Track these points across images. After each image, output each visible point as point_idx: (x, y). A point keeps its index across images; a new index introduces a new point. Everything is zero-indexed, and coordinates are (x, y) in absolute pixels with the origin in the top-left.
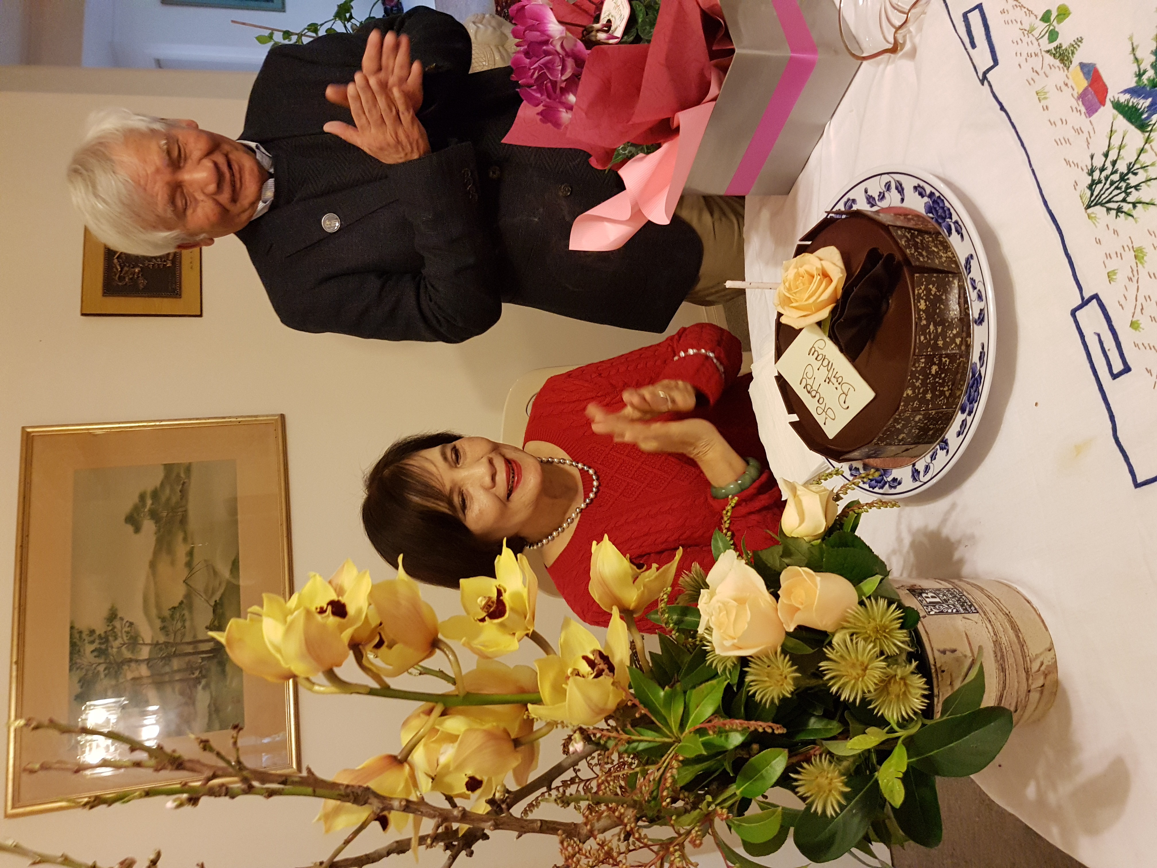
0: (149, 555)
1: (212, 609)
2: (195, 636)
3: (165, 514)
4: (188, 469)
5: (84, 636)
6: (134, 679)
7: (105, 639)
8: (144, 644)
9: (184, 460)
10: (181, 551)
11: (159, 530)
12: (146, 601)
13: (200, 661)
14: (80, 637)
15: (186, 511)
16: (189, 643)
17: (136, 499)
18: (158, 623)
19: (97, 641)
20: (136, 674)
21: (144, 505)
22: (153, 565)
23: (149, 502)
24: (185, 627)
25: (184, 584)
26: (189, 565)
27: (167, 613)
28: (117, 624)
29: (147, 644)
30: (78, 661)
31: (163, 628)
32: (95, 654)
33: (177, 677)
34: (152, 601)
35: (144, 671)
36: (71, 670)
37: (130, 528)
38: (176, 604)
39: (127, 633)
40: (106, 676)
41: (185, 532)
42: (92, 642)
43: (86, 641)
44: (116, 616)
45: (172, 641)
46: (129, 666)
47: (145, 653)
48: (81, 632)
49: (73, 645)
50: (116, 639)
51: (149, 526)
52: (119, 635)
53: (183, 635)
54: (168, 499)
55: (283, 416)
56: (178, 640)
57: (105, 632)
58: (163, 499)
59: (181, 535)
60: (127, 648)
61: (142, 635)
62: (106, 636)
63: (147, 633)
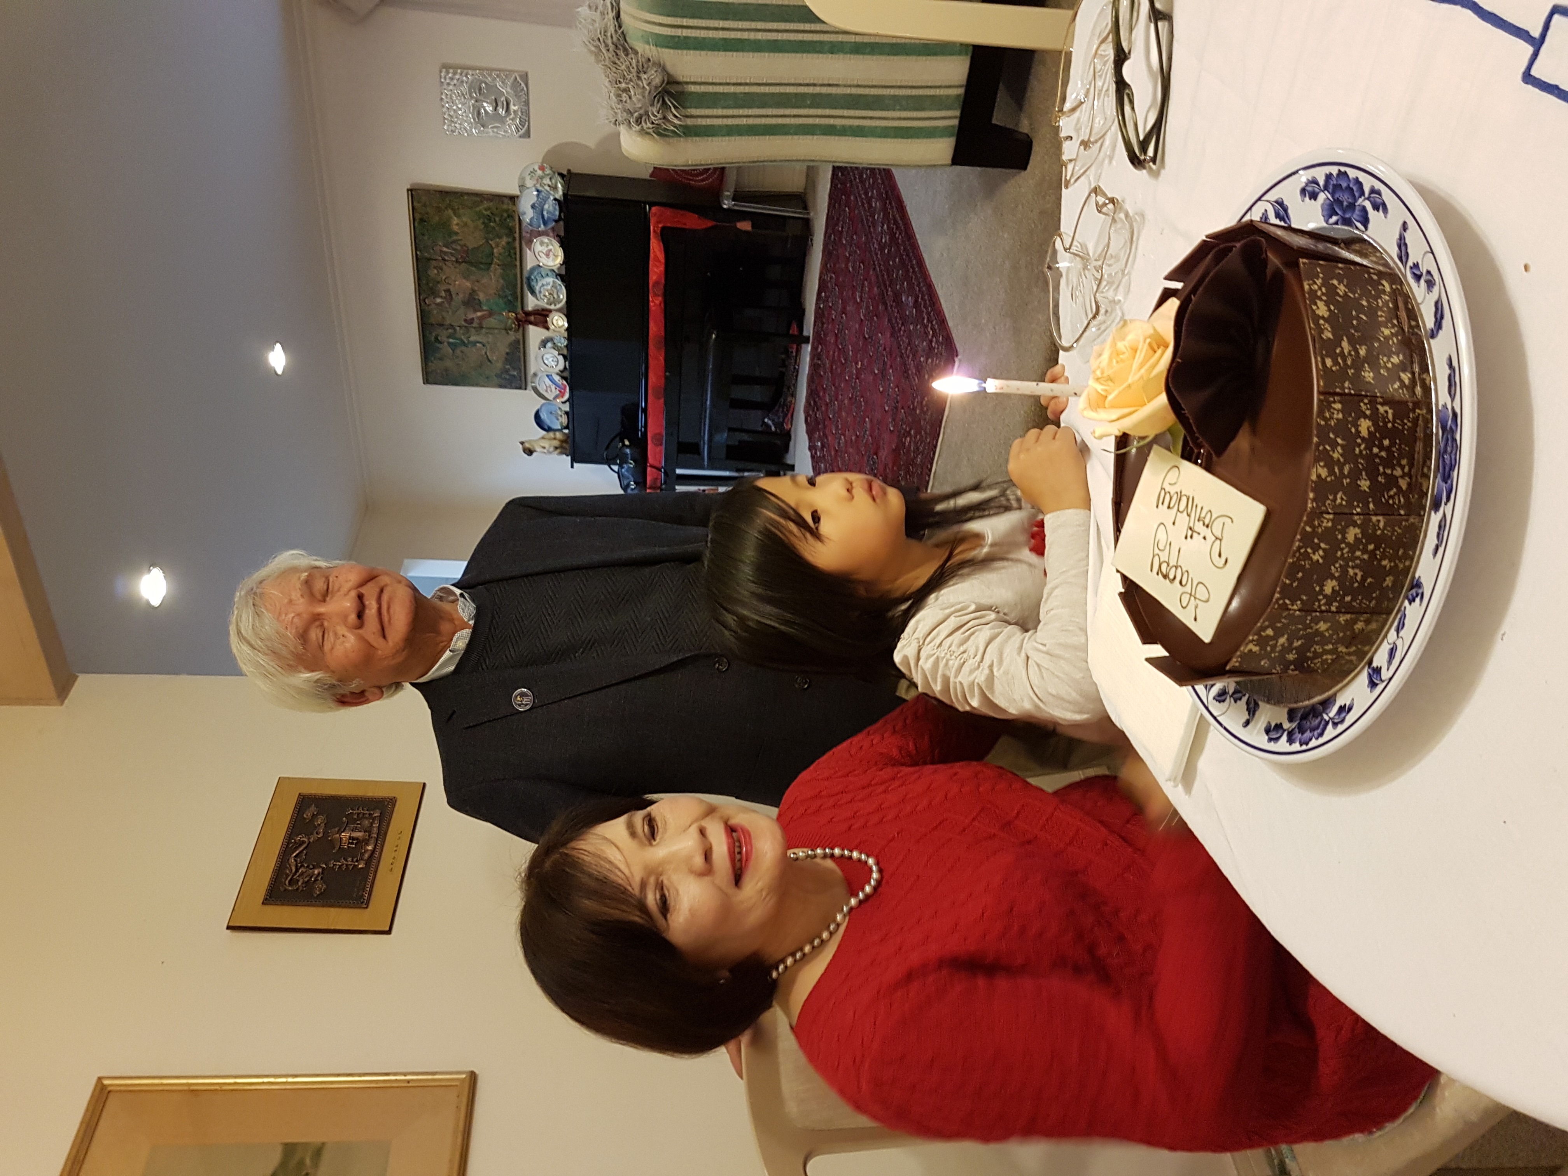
4: (319, 1151)
9: (316, 1139)
55: (473, 1076)
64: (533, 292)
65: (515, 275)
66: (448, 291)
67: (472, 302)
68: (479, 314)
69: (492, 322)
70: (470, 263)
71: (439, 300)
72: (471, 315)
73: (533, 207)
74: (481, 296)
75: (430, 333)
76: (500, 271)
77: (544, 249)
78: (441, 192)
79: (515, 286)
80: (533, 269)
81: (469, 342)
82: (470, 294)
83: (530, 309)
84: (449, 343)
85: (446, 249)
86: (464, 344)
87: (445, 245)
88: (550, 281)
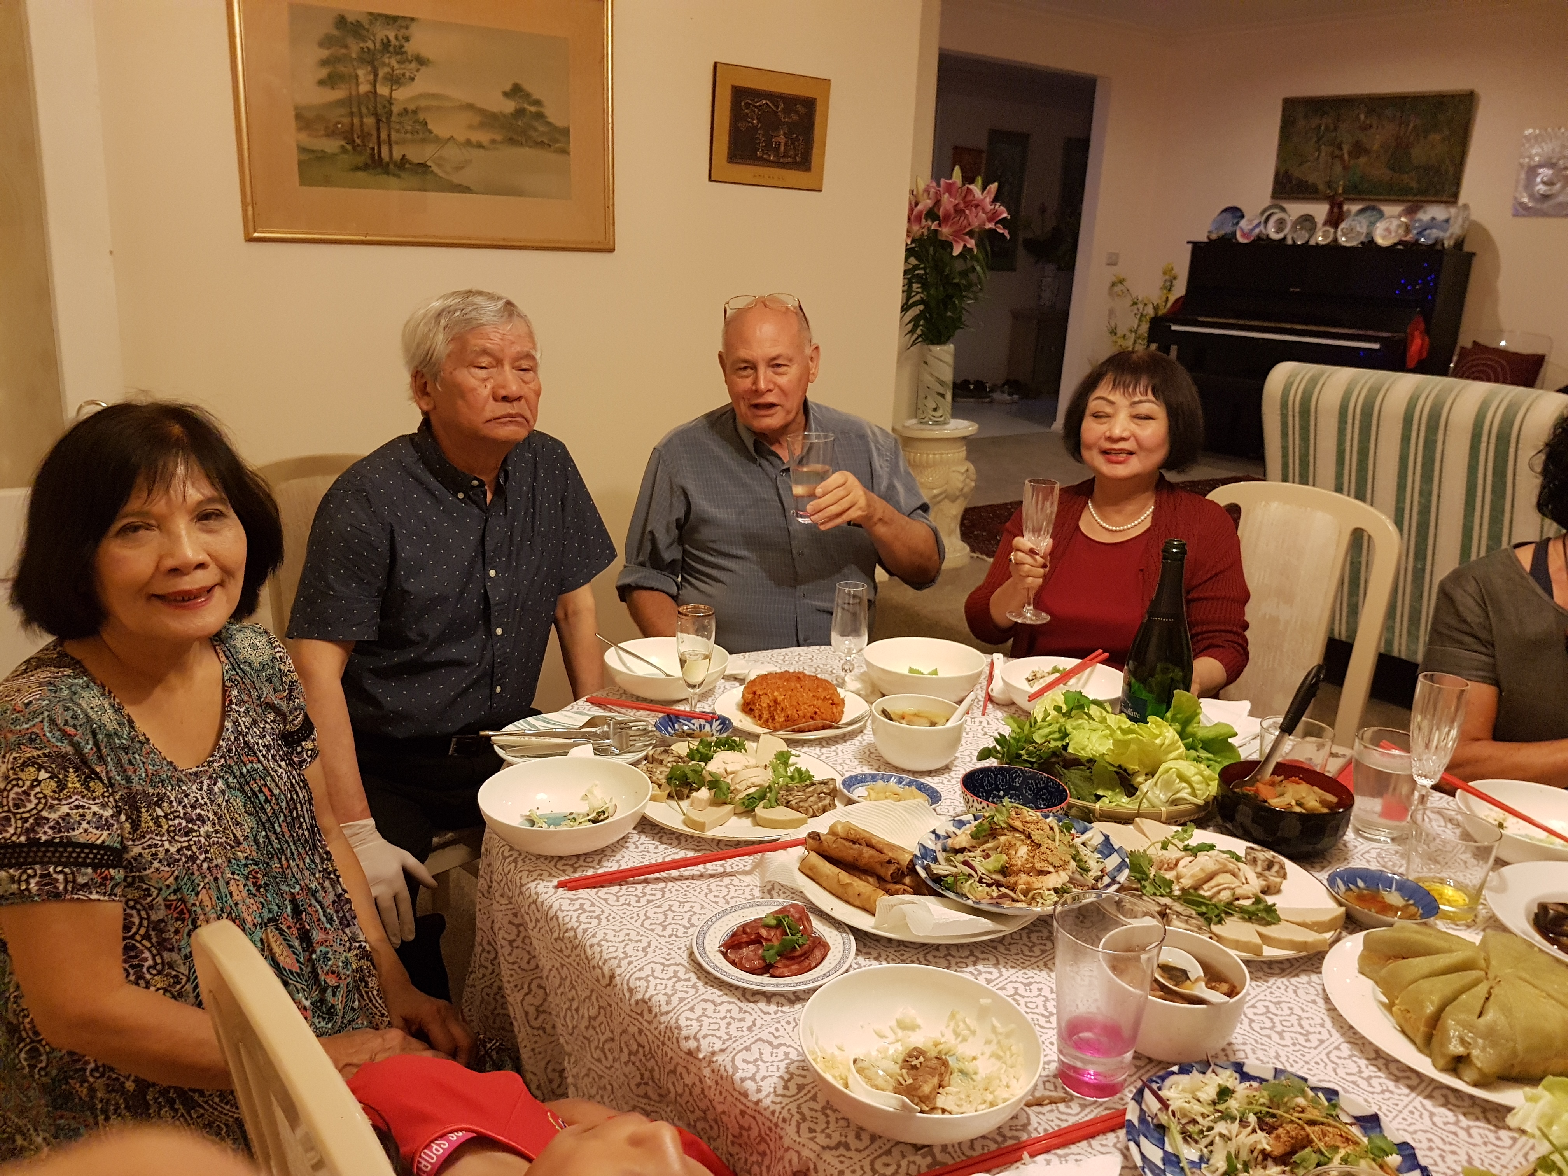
0: (480, 104)
1: (422, 161)
2: (397, 143)
3: (520, 123)
4: (565, 151)
5: (403, 31)
6: (357, 76)
7: (399, 51)
8: (392, 90)
9: (573, 148)
10: (484, 137)
11: (504, 116)
12: (434, 96)
13: (371, 145)
14: (401, 27)
15: (522, 145)
16: (389, 136)
17: (536, 95)
18: (411, 107)
19: (397, 43)
20: (361, 80)
21: (530, 104)
22: (471, 107)
23: (533, 109)
24: (406, 133)
25: (448, 136)
26: (469, 143)
27: (421, 116)
28: (414, 65)
29: (391, 93)
30: (378, 23)
31: (406, 111)
32: (385, 41)
33: (356, 121)
34: (435, 103)
35: (364, 88)
36: (370, 14)
37: (508, 87)
38: (430, 126)
39: (404, 75)
40: (362, 48)
41: (501, 142)
42: (397, 38)
43: (397, 32)
44: (421, 65)
45: (393, 119)
46: (369, 73)
47: (383, 90)
49: (395, 18)
50: (398, 62)
51: (509, 106)
52: (403, 67)
53: (397, 131)
54: (535, 129)
55: (612, 250)
56: (392, 125)
57: (406, 52)
58: (536, 124)
59: (499, 137)
60: (388, 73)
61: (401, 90)
62: (402, 53)
63: (402, 95)
64: (1361, 211)
65: (1381, 194)
66: (1371, 126)
67: (1359, 149)
68: (1346, 156)
69: (1338, 168)
70: (1395, 150)
71: (1362, 117)
72: (1346, 148)
73: (1433, 219)
74: (1362, 160)
75: (1331, 107)
76: (1386, 179)
77: (1393, 227)
78: (1468, 124)
79: (1370, 194)
80: (1381, 214)
81: (1320, 146)
82: (1366, 149)
83: (1345, 207)
84: (1319, 127)
85: (1411, 125)
86: (1319, 140)
87: (1415, 126)
88: (1364, 230)
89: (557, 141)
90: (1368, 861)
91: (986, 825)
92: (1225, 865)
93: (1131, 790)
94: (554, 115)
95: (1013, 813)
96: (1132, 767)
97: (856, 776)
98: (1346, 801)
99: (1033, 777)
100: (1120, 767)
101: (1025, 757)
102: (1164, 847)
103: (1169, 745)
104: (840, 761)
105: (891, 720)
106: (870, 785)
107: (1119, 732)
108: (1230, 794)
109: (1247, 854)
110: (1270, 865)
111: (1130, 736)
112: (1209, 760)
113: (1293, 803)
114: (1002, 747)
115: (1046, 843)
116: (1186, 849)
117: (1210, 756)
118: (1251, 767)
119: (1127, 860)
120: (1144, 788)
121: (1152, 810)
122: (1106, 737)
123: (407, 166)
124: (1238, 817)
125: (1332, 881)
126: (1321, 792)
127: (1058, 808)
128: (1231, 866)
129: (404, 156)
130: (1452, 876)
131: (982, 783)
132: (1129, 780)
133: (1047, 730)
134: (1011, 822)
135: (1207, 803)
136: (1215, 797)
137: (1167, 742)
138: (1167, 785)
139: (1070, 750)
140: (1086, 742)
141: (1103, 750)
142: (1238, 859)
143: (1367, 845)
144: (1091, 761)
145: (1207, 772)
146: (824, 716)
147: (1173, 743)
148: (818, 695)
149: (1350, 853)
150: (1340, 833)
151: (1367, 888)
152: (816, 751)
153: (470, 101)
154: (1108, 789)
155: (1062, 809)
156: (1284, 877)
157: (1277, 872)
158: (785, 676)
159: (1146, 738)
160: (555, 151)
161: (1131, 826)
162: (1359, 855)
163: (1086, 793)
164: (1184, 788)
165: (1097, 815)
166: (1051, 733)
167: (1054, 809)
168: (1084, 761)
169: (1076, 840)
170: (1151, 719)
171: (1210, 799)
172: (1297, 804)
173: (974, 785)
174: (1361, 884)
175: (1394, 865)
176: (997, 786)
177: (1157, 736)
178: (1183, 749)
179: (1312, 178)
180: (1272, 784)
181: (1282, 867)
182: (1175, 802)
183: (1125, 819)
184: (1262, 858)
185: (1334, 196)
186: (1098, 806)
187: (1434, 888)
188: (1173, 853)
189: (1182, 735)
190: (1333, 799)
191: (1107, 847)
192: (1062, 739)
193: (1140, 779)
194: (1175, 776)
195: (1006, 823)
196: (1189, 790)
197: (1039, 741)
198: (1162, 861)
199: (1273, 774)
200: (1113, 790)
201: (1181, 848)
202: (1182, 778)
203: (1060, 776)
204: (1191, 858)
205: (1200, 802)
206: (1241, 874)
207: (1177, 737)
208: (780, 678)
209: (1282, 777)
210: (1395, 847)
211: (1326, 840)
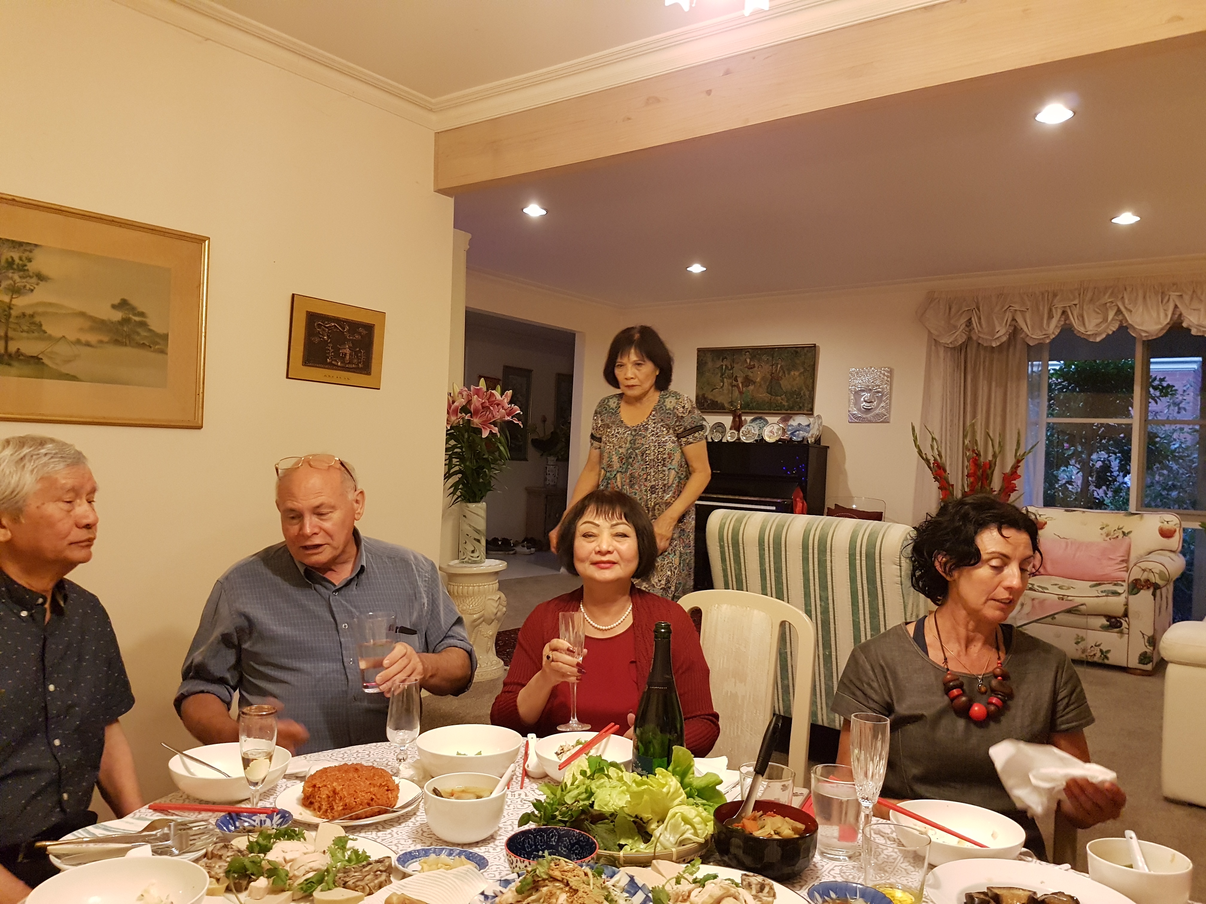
0: (91, 313)
1: (35, 355)
2: (12, 339)
3: (125, 329)
4: (163, 352)
5: (27, 254)
7: (22, 269)
8: (12, 298)
9: (170, 349)
10: (93, 338)
11: (112, 323)
12: (50, 304)
14: (26, 250)
15: (126, 345)
17: (141, 309)
18: (29, 312)
19: (21, 262)
21: (135, 315)
22: (82, 314)
23: (137, 319)
24: (23, 331)
25: (60, 336)
26: (78, 342)
27: (37, 319)
28: (34, 280)
29: (11, 300)
30: (5, 246)
32: (10, 260)
34: (50, 310)
37: (117, 301)
38: (44, 328)
39: (25, 287)
41: (107, 343)
42: (21, 259)
43: (21, 254)
44: (42, 280)
45: (11, 320)
47: (4, 298)
48: (31, 251)
49: (21, 244)
50: (20, 277)
51: (117, 316)
52: (24, 280)
53: (15, 330)
54: (138, 334)
55: (200, 428)
56: (11, 325)
57: (28, 270)
58: (139, 330)
59: (106, 339)
60: (11, 284)
61: (21, 298)
62: (25, 270)
63: (21, 302)
64: (753, 421)
65: (765, 409)
66: (754, 366)
67: (748, 381)
68: (740, 385)
69: (736, 393)
70: (771, 382)
71: (748, 361)
72: (740, 380)
73: (799, 424)
74: (751, 387)
75: (728, 354)
76: (767, 400)
77: (775, 430)
78: (814, 365)
79: (758, 409)
80: (767, 422)
81: (723, 378)
82: (752, 381)
83: (743, 418)
84: (722, 365)
85: (779, 366)
86: (722, 375)
87: (781, 366)
88: (757, 432)
89: (158, 344)
90: (834, 877)
91: (529, 878)
92: (728, 890)
93: (646, 837)
94: (156, 324)
95: (553, 864)
96: (646, 816)
97: (410, 853)
98: (812, 828)
99: (567, 834)
100: (636, 817)
101: (559, 818)
102: (678, 882)
103: (674, 793)
104: (396, 842)
105: (442, 797)
106: (423, 859)
107: (634, 785)
108: (725, 830)
109: (743, 880)
110: (762, 888)
111: (643, 787)
112: (704, 805)
113: (772, 833)
114: (540, 811)
115: (582, 887)
116: (695, 881)
117: (704, 802)
118: (737, 807)
119: (650, 895)
120: (657, 833)
121: (665, 852)
122: (623, 792)
123: (21, 357)
124: (733, 850)
125: (811, 895)
126: (792, 821)
127: (589, 858)
128: (733, 890)
129: (19, 349)
130: (898, 880)
131: (523, 844)
132: (645, 828)
133: (576, 792)
134: (551, 872)
135: (706, 841)
136: (712, 835)
137: (672, 790)
138: (675, 827)
139: (596, 807)
140: (608, 798)
141: (622, 804)
142: (737, 885)
143: (830, 865)
144: (612, 815)
145: (705, 814)
146: (380, 802)
147: (676, 791)
148: (374, 782)
149: (820, 872)
150: (811, 855)
151: (838, 898)
152: (373, 834)
153: (83, 310)
154: (628, 838)
155: (593, 859)
156: (774, 896)
157: (768, 892)
158: (344, 769)
159: (655, 789)
160: (155, 351)
161: (650, 868)
162: (826, 873)
163: (610, 844)
164: (688, 829)
165: (622, 862)
166: (579, 794)
167: (587, 860)
168: (607, 815)
169: (607, 883)
170: (658, 770)
171: (709, 837)
172: (775, 834)
173: (517, 847)
174: (833, 895)
175: (854, 878)
176: (536, 846)
177: (664, 786)
178: (684, 796)
179: (720, 399)
180: (754, 819)
181: (771, 888)
182: (682, 843)
183: (645, 863)
184: (755, 882)
185: (735, 411)
186: (621, 853)
187: (887, 892)
188: (685, 886)
189: (683, 785)
190: (802, 826)
191: (633, 887)
192: (589, 798)
193: (653, 826)
194: (680, 819)
195: (547, 874)
196: (692, 831)
197: (570, 803)
198: (677, 894)
199: (754, 810)
200: (633, 839)
201: (691, 881)
202: (686, 821)
203: (588, 831)
204: (701, 889)
205: (702, 840)
206: (741, 897)
207: (679, 785)
208: (339, 771)
209: (761, 812)
210: (851, 864)
211: (801, 861)
